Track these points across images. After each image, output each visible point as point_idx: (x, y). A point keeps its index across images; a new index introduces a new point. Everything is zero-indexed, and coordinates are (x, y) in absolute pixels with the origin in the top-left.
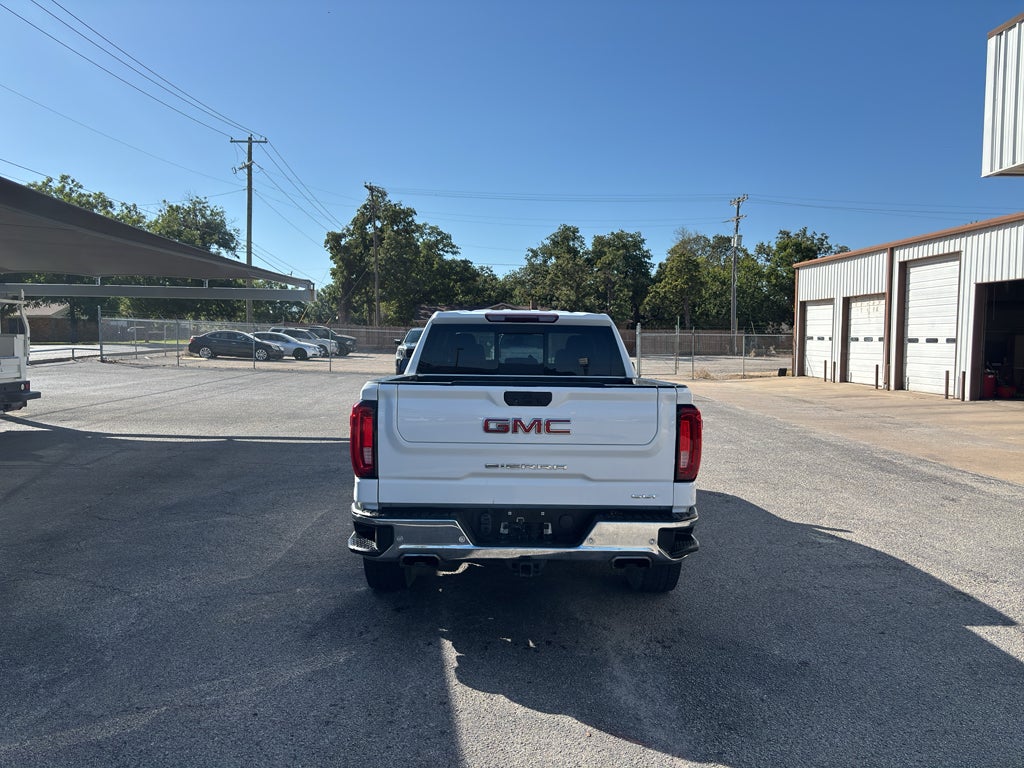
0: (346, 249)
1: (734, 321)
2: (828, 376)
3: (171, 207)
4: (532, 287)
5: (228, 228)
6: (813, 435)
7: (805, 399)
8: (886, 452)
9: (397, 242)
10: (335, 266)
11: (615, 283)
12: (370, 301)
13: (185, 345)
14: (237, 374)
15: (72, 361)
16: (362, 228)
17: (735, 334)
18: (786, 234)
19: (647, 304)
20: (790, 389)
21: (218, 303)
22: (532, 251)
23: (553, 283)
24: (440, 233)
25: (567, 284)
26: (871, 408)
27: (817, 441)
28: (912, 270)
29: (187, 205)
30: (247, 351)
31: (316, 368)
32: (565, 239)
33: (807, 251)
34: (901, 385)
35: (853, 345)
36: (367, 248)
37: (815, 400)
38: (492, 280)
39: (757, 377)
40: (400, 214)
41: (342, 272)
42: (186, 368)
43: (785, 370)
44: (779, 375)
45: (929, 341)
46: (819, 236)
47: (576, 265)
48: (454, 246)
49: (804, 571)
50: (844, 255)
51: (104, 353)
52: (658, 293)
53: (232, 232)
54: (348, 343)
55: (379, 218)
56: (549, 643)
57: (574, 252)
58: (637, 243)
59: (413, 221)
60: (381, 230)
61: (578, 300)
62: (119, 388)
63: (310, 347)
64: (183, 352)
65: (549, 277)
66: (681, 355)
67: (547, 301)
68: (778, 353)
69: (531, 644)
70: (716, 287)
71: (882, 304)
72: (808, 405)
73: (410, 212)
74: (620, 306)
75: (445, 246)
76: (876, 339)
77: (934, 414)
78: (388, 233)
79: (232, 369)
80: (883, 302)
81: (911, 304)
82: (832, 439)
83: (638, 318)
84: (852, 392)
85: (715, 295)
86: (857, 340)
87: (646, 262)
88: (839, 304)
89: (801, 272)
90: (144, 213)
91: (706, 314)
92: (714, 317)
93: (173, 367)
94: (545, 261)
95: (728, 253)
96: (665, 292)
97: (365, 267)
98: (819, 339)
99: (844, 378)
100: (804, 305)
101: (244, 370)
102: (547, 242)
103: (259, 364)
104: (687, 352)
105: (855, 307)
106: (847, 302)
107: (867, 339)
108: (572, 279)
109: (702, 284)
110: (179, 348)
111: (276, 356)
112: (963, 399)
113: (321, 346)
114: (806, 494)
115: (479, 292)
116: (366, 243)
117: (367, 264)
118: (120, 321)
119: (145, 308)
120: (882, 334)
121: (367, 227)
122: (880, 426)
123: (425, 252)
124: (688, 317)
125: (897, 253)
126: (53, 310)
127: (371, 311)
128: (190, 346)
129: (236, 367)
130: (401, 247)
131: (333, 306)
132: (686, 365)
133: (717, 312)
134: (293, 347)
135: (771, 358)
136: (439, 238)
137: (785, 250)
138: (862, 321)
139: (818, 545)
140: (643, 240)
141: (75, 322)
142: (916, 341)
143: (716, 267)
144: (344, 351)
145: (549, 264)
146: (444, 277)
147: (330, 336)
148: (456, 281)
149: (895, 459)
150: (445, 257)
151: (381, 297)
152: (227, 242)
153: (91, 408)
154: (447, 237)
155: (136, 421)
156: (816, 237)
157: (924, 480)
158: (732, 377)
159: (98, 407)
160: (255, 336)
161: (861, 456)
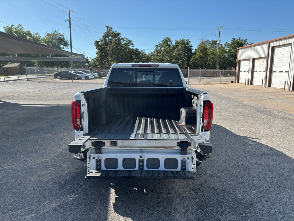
0: (100, 46)
1: (218, 66)
2: (247, 83)
3: (48, 34)
4: (157, 57)
5: (65, 40)
6: (243, 103)
7: (240, 90)
8: (268, 109)
9: (116, 43)
10: (97, 51)
11: (182, 55)
12: (108, 61)
13: (53, 75)
14: (67, 84)
15: (18, 80)
16: (105, 39)
17: (218, 70)
18: (234, 39)
19: (192, 61)
20: (235, 87)
22: (157, 45)
23: (163, 55)
24: (129, 40)
25: (167, 55)
26: (261, 93)
27: (245, 105)
28: (275, 49)
29: (53, 33)
30: (70, 77)
31: (91, 82)
32: (166, 42)
33: (240, 44)
34: (270, 86)
35: (255, 73)
36: (107, 45)
37: (243, 91)
38: (145, 55)
39: (224, 83)
40: (116, 34)
41: (99, 53)
42: (52, 82)
43: (233, 81)
44: (231, 83)
45: (280, 72)
46: (244, 40)
47: (170, 49)
48: (133, 44)
49: (246, 156)
50: (252, 45)
51: (28, 78)
52: (195, 58)
53: (67, 41)
54: (101, 74)
55: (110, 36)
56: (152, 190)
57: (169, 45)
58: (188, 43)
59: (120, 37)
60: (111, 40)
61: (171, 60)
62: (30, 89)
63: (90, 75)
64: (52, 78)
65: (162, 53)
66: (202, 77)
67: (161, 61)
68: (230, 76)
69: (145, 191)
70: (212, 56)
71: (265, 61)
72: (241, 92)
73: (119, 34)
74: (183, 62)
75: (130, 44)
76: (262, 71)
77: (280, 95)
78: (113, 40)
79: (66, 83)
80: (266, 60)
81: (274, 60)
82: (249, 104)
83: (188, 65)
84: (254, 88)
85: (212, 59)
86: (256, 72)
87: (191, 48)
88: (251, 60)
89: (239, 50)
90: (40, 36)
91: (209, 64)
92: (211, 65)
93: (48, 82)
94: (161, 49)
95: (216, 45)
96: (197, 58)
98: (244, 71)
99: (252, 84)
100: (240, 61)
101: (70, 83)
102: (161, 43)
103: (74, 81)
104: (203, 76)
105: (256, 61)
106: (254, 60)
107: (260, 71)
108: (168, 54)
109: (208, 55)
110: (50, 76)
111: (79, 78)
112: (290, 90)
113: (93, 75)
114: (243, 124)
115: (141, 58)
116: (106, 44)
117: (107, 50)
118: (36, 68)
119: (42, 64)
120: (265, 70)
121: (107, 39)
122: (264, 99)
123: (124, 46)
124: (204, 65)
125: (271, 44)
126: (16, 65)
127: (108, 64)
128: (54, 75)
129: (67, 82)
130: (117, 45)
131: (97, 63)
132: (203, 80)
133: (212, 64)
134: (85, 76)
135: (228, 78)
136: (129, 42)
137: (234, 44)
138: (258, 66)
139: (250, 145)
140: (190, 42)
141: (21, 68)
142: (275, 72)
143: (212, 50)
144: (100, 77)
145: (162, 49)
146: (130, 54)
147: (96, 72)
148: (134, 55)
149: (271, 111)
150: (130, 48)
151: (111, 60)
152: (65, 44)
153: (19, 95)
154: (131, 41)
155: (31, 99)
156: (243, 40)
157: (283, 119)
158: (217, 83)
159: (21, 95)
160: (73, 72)
161: (260, 110)
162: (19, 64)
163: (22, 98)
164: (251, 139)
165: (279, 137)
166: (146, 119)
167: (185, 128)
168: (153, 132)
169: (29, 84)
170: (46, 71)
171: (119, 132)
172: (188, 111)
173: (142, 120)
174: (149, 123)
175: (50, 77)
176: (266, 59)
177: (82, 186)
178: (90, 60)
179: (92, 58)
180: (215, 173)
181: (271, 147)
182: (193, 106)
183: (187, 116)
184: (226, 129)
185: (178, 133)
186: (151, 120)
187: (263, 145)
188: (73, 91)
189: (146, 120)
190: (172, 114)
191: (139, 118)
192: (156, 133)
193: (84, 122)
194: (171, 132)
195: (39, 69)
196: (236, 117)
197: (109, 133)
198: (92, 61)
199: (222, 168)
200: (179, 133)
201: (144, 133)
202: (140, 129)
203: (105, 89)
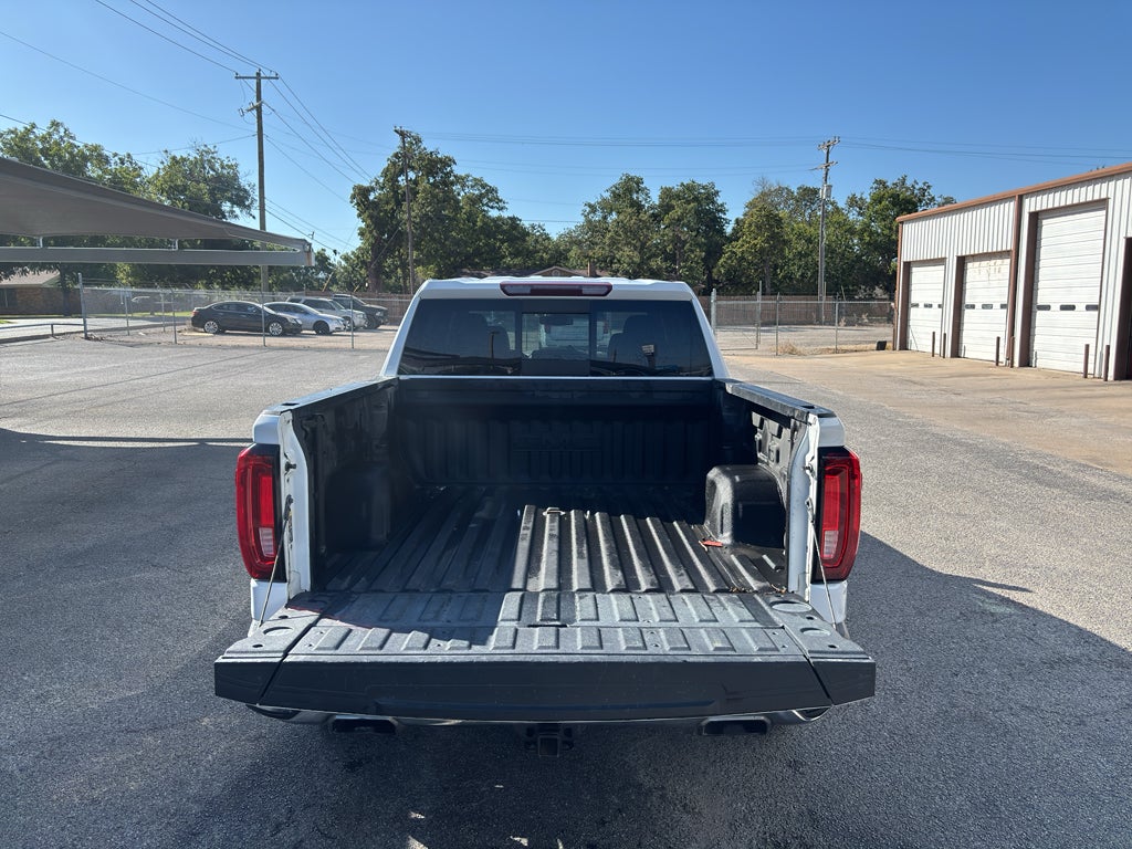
0: (375, 205)
1: (822, 284)
2: (937, 351)
3: (174, 158)
4: (590, 248)
5: (242, 182)
6: (934, 430)
7: (914, 379)
8: (1033, 454)
9: (434, 196)
10: (363, 225)
11: (685, 242)
12: (404, 266)
13: (187, 318)
14: (243, 352)
15: (51, 339)
16: (394, 180)
17: (823, 300)
18: (882, 183)
19: (722, 266)
20: (894, 367)
21: (233, 269)
22: (590, 206)
23: (614, 242)
24: (484, 186)
25: (630, 243)
26: (995, 391)
27: (942, 439)
28: (1044, 222)
29: (193, 155)
30: (255, 324)
31: (338, 345)
32: (628, 191)
33: (903, 203)
34: (1026, 361)
35: (967, 313)
36: (399, 204)
37: (926, 381)
38: (544, 240)
39: (852, 351)
40: (437, 163)
41: (371, 232)
42: (185, 345)
43: (885, 343)
44: (878, 349)
45: (1064, 308)
46: (921, 185)
47: (640, 220)
48: (501, 201)
49: (983, 672)
50: (950, 207)
51: (89, 328)
52: (734, 253)
53: (247, 188)
54: (378, 314)
55: (413, 168)
57: (638, 206)
58: (711, 196)
59: (452, 171)
60: (416, 182)
61: (643, 262)
62: (94, 372)
63: (332, 319)
64: (183, 327)
65: (609, 235)
66: (763, 325)
67: (608, 265)
68: (871, 321)
70: (800, 246)
71: (1005, 264)
72: (918, 387)
73: (448, 162)
74: (691, 269)
75: (490, 200)
76: (997, 306)
77: (1071, 398)
78: (424, 185)
79: (238, 347)
80: (1007, 261)
81: (1042, 264)
82: (959, 436)
83: (712, 282)
84: (969, 370)
85: (800, 255)
86: (973, 307)
87: (720, 218)
88: (952, 265)
89: (906, 227)
90: (142, 166)
91: (789, 277)
92: (798, 281)
93: (170, 345)
94: (605, 218)
95: (814, 207)
96: (743, 252)
97: (398, 225)
98: (926, 306)
99: (956, 353)
100: (908, 265)
101: (253, 347)
102: (607, 195)
103: (271, 341)
104: (770, 321)
105: (971, 267)
106: (962, 262)
107: (985, 306)
108: (635, 237)
109: (786, 242)
110: (175, 322)
111: (292, 331)
112: (1106, 380)
113: (346, 318)
115: (530, 254)
116: (398, 197)
117: (399, 222)
118: (123, 290)
119: (148, 275)
120: (1005, 300)
121: (400, 179)
122: (1013, 415)
123: (467, 207)
124: (768, 282)
125: (1027, 202)
126: (44, 278)
127: (405, 276)
128: (193, 319)
129: (244, 344)
130: (439, 202)
131: (363, 271)
132: (769, 337)
133: (802, 275)
134: (314, 320)
135: (865, 328)
136: (483, 191)
137: (880, 203)
138: (980, 285)
139: (991, 618)
140: (717, 192)
141: (66, 291)
142: (1047, 308)
143: (800, 223)
144: (373, 324)
145: (609, 220)
146: (488, 236)
147: (357, 306)
148: (502, 242)
149: (1049, 464)
150: (490, 214)
151: (415, 261)
152: (241, 199)
153: (46, 400)
154: (493, 190)
155: (95, 417)
156: (917, 187)
157: (1100, 498)
158: (822, 352)
159: (57, 398)
160: (269, 307)
161: (1004, 461)
162: (57, 273)
163: (56, 411)
164: (990, 589)
165: (1100, 578)
166: (563, 513)
167: (737, 562)
168: (597, 584)
169: (91, 353)
170: (163, 302)
171: (448, 583)
172: (741, 482)
173: (544, 518)
174: (577, 533)
175: (175, 325)
176: (1009, 261)
177: (278, 828)
178: (335, 260)
179: (342, 251)
180: (861, 757)
181: (1080, 625)
182: (763, 462)
183: (740, 506)
184: (881, 544)
185: (707, 588)
186: (585, 520)
187: (1045, 615)
188: (263, 383)
189: (561, 517)
190: (666, 488)
191: (533, 507)
192: (613, 591)
193: (291, 540)
194: (678, 587)
195: (135, 294)
196: (913, 494)
197: (405, 591)
198: (343, 263)
199: (890, 732)
200: (712, 588)
201: (560, 588)
202: (539, 569)
203: (387, 384)
